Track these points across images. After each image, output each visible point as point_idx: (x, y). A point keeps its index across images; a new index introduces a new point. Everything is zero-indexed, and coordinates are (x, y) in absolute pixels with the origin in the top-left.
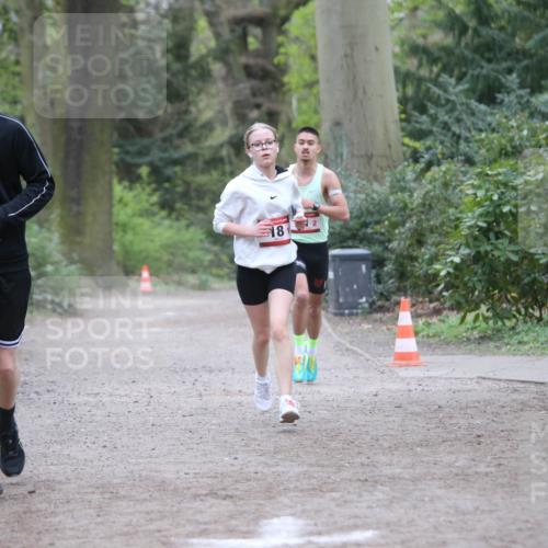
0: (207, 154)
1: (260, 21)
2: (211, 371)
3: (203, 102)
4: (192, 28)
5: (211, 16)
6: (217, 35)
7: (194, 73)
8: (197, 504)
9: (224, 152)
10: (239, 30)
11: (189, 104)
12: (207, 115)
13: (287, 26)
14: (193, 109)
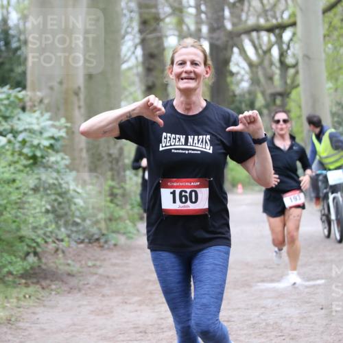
4: (255, 97)
8: (260, 271)
10: (273, 98)
13: (290, 95)
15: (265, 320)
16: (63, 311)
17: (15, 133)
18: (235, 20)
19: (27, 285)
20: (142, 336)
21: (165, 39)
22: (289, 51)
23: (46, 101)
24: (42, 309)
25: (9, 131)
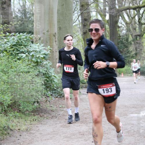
0: (132, 56)
1: (139, 36)
2: (133, 89)
3: (131, 48)
4: (129, 37)
5: (132, 35)
6: (133, 38)
7: (129, 43)
8: (131, 109)
9: (134, 55)
10: (136, 37)
11: (128, 48)
12: (131, 50)
13: (143, 36)
14: (129, 49)
15: (133, 129)
16: (49, 126)
17: (29, 52)
18: (120, 5)
19: (34, 115)
20: (82, 136)
21: (91, 13)
22: (142, 18)
23: (42, 39)
24: (41, 125)
25: (27, 51)
